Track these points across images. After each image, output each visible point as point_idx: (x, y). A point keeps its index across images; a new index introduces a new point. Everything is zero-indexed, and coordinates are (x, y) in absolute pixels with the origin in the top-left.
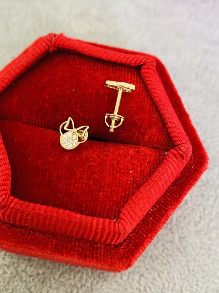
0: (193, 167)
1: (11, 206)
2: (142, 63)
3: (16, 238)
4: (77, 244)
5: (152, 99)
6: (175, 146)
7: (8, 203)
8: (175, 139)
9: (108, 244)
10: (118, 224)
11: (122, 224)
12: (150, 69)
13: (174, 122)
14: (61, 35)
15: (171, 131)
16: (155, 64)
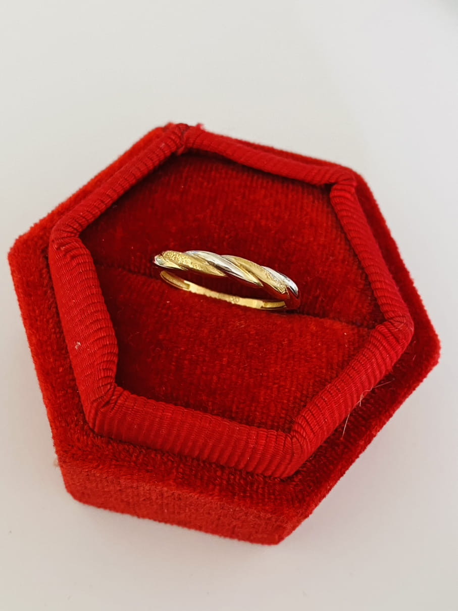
0: (414, 359)
1: (119, 401)
2: (333, 181)
3: (117, 461)
4: (219, 473)
5: (348, 241)
6: (386, 321)
7: (115, 397)
8: (386, 308)
9: (270, 477)
10: (291, 439)
11: (298, 440)
12: (345, 190)
13: (384, 282)
14: (198, 128)
15: (379, 295)
16: (355, 184)
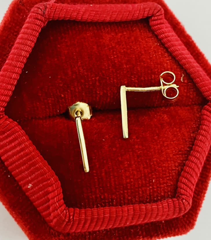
7: (71, 217)
11: (186, 200)
